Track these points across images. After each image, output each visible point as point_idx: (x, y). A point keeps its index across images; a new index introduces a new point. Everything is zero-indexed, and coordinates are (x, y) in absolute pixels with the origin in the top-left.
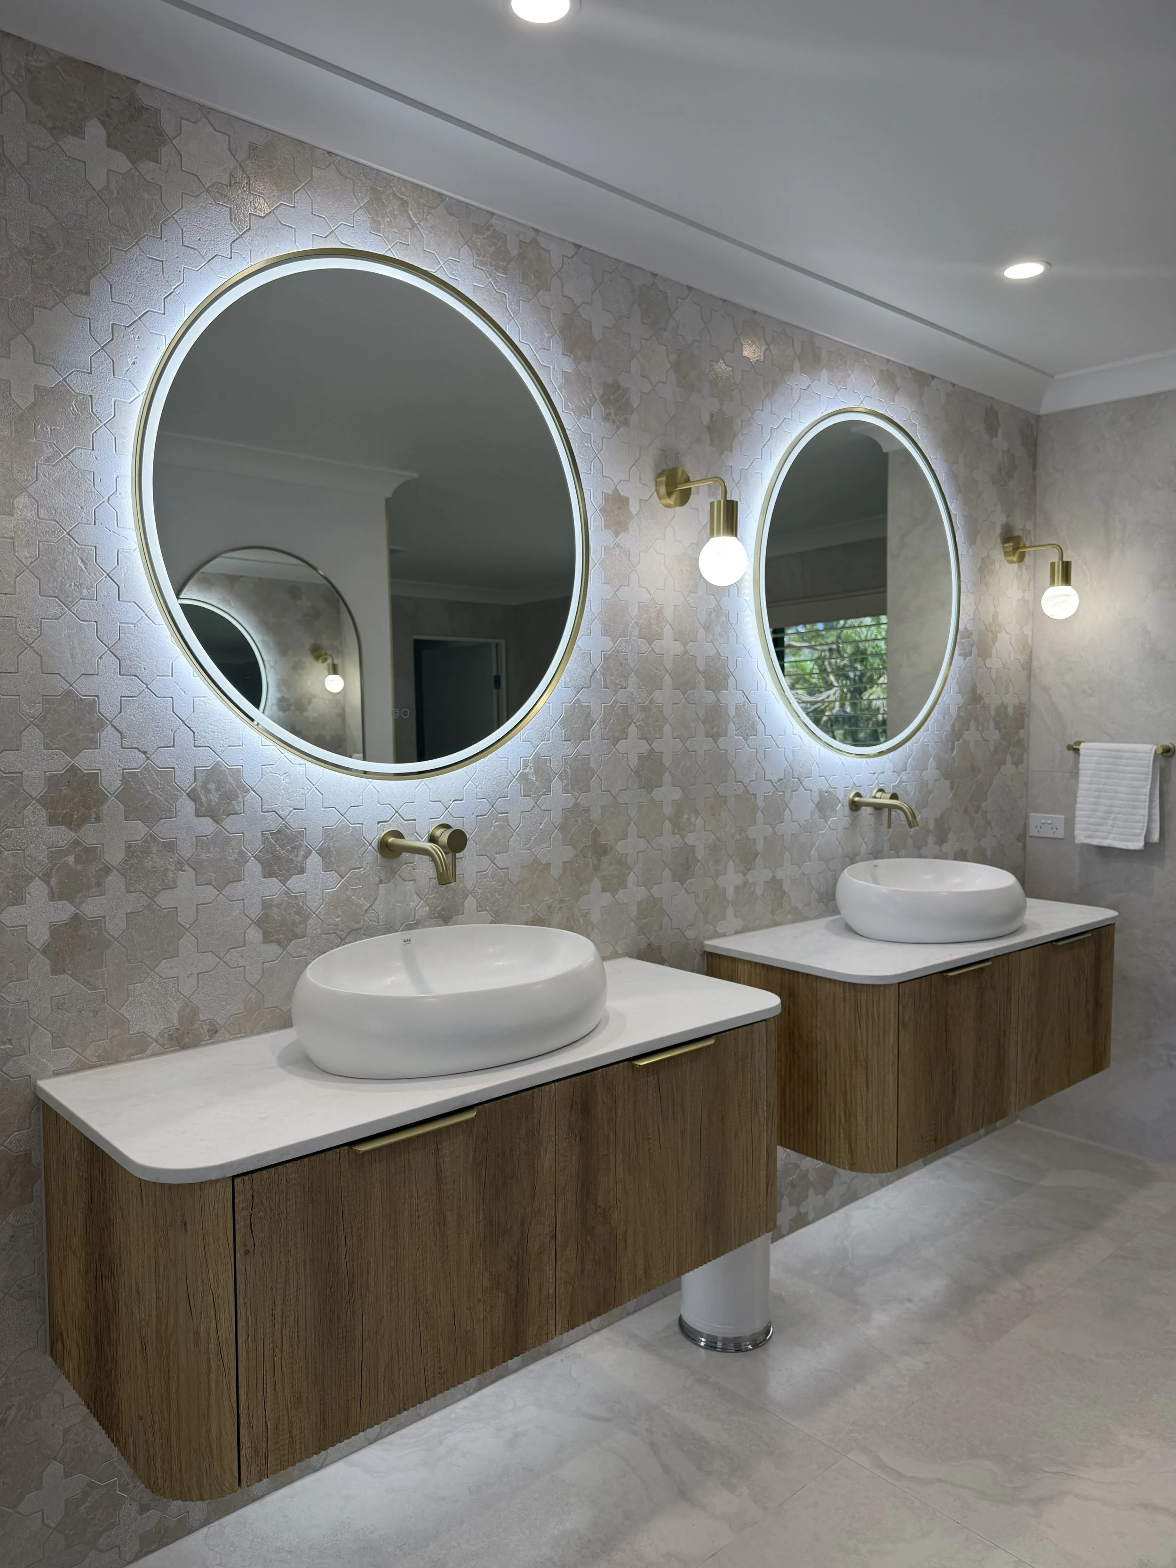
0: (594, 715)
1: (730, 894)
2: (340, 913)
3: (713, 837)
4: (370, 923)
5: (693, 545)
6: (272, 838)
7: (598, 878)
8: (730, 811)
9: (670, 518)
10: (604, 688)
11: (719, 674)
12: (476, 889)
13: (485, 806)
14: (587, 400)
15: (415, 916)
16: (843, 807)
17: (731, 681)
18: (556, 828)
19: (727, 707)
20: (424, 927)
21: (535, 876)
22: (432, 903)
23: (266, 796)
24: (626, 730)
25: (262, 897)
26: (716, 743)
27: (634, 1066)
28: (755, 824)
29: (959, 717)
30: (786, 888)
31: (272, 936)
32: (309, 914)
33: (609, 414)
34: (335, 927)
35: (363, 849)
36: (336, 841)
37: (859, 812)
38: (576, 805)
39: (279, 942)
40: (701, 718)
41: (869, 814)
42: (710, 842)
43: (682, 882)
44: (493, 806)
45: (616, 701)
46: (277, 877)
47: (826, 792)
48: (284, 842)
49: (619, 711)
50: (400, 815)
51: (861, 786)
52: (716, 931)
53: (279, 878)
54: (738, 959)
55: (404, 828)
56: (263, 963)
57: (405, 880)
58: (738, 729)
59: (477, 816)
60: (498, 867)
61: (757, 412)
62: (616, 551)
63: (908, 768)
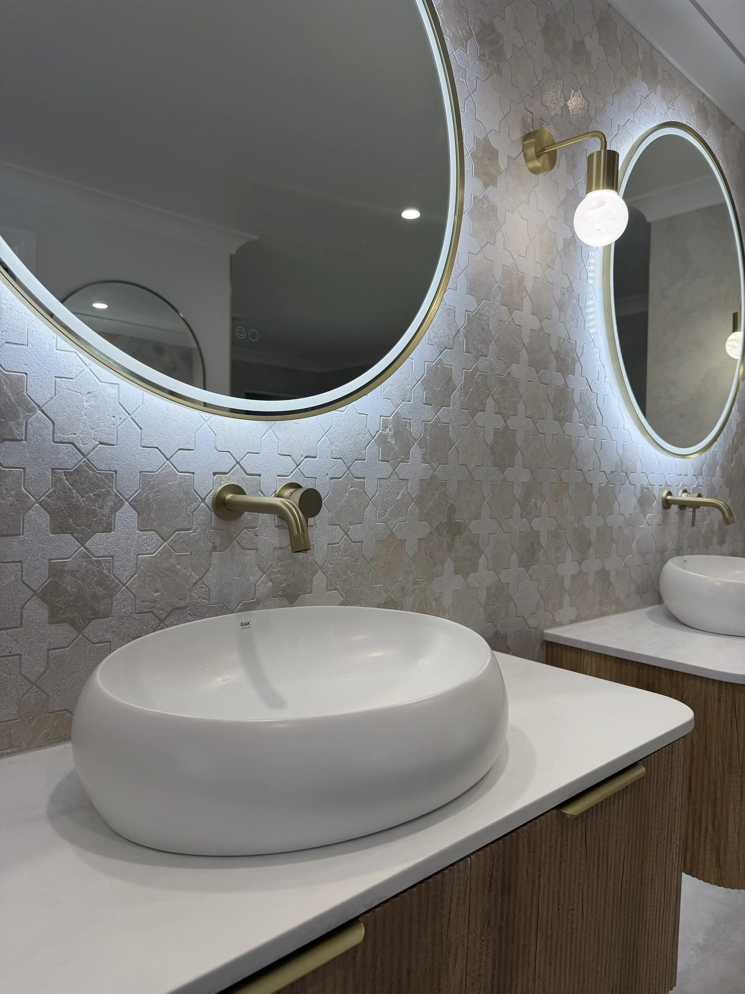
0: (456, 381)
1: (567, 583)
2: (159, 586)
3: (556, 524)
4: (199, 600)
5: (552, 218)
6: (67, 479)
7: (451, 559)
8: (571, 499)
9: (534, 184)
10: (465, 352)
11: (569, 358)
12: (326, 564)
13: (339, 468)
14: (464, 31)
15: (255, 594)
16: (658, 505)
17: (578, 366)
18: (413, 500)
19: (573, 392)
20: (265, 607)
21: (389, 553)
22: (276, 578)
23: (59, 421)
24: (484, 402)
25: (50, 560)
26: (562, 428)
27: (564, 815)
28: (590, 514)
29: (737, 433)
30: (612, 579)
31: (63, 614)
32: (117, 585)
33: (483, 55)
34: (152, 604)
35: (194, 505)
36: (158, 491)
37: (668, 511)
38: (434, 477)
39: (73, 623)
40: (551, 400)
41: (675, 513)
42: (553, 528)
43: (527, 568)
44: (348, 468)
45: (477, 369)
46: (72, 534)
47: (646, 489)
48: (85, 486)
49: (479, 380)
50: (242, 467)
51: (670, 486)
52: (554, 620)
53: (76, 535)
54: (584, 650)
55: (246, 484)
56: (48, 650)
57: (244, 548)
58: (581, 417)
59: (332, 478)
60: (351, 540)
61: (608, 104)
62: (484, 204)
63: (703, 474)
